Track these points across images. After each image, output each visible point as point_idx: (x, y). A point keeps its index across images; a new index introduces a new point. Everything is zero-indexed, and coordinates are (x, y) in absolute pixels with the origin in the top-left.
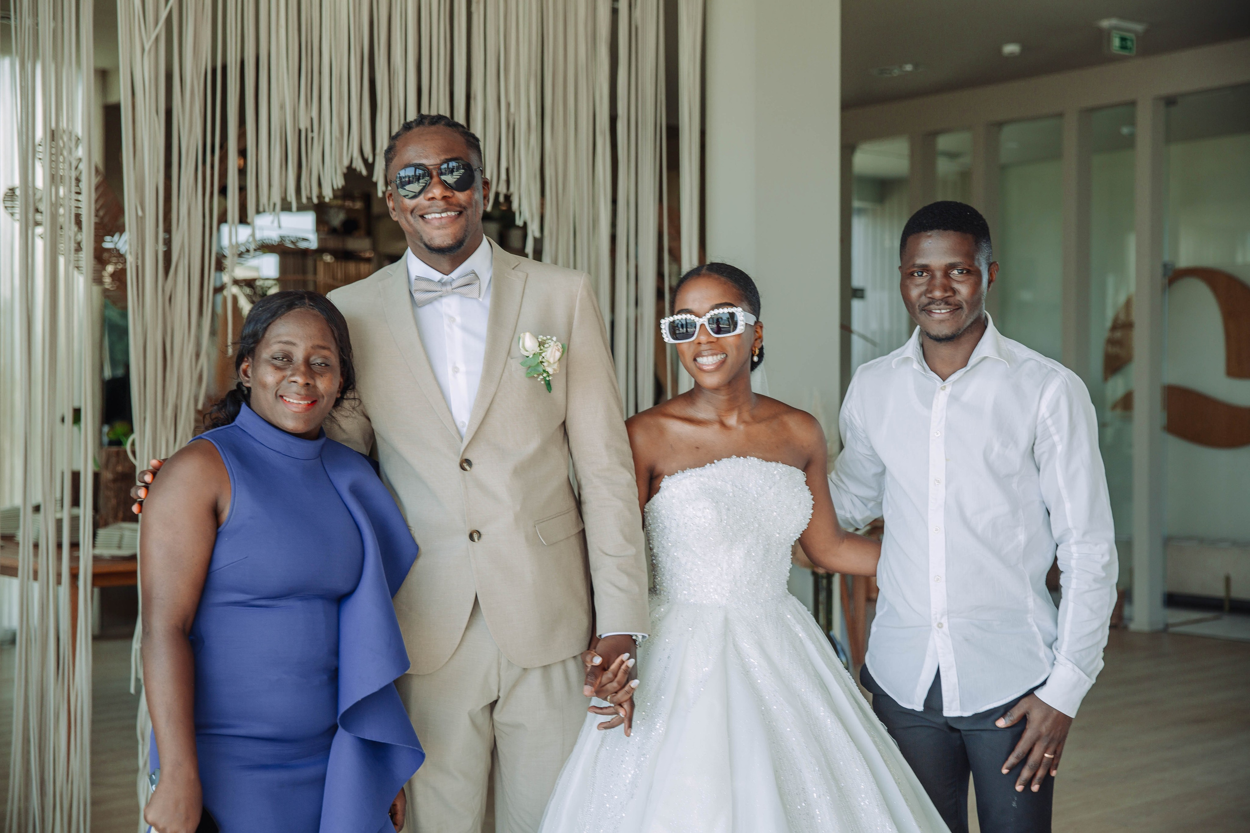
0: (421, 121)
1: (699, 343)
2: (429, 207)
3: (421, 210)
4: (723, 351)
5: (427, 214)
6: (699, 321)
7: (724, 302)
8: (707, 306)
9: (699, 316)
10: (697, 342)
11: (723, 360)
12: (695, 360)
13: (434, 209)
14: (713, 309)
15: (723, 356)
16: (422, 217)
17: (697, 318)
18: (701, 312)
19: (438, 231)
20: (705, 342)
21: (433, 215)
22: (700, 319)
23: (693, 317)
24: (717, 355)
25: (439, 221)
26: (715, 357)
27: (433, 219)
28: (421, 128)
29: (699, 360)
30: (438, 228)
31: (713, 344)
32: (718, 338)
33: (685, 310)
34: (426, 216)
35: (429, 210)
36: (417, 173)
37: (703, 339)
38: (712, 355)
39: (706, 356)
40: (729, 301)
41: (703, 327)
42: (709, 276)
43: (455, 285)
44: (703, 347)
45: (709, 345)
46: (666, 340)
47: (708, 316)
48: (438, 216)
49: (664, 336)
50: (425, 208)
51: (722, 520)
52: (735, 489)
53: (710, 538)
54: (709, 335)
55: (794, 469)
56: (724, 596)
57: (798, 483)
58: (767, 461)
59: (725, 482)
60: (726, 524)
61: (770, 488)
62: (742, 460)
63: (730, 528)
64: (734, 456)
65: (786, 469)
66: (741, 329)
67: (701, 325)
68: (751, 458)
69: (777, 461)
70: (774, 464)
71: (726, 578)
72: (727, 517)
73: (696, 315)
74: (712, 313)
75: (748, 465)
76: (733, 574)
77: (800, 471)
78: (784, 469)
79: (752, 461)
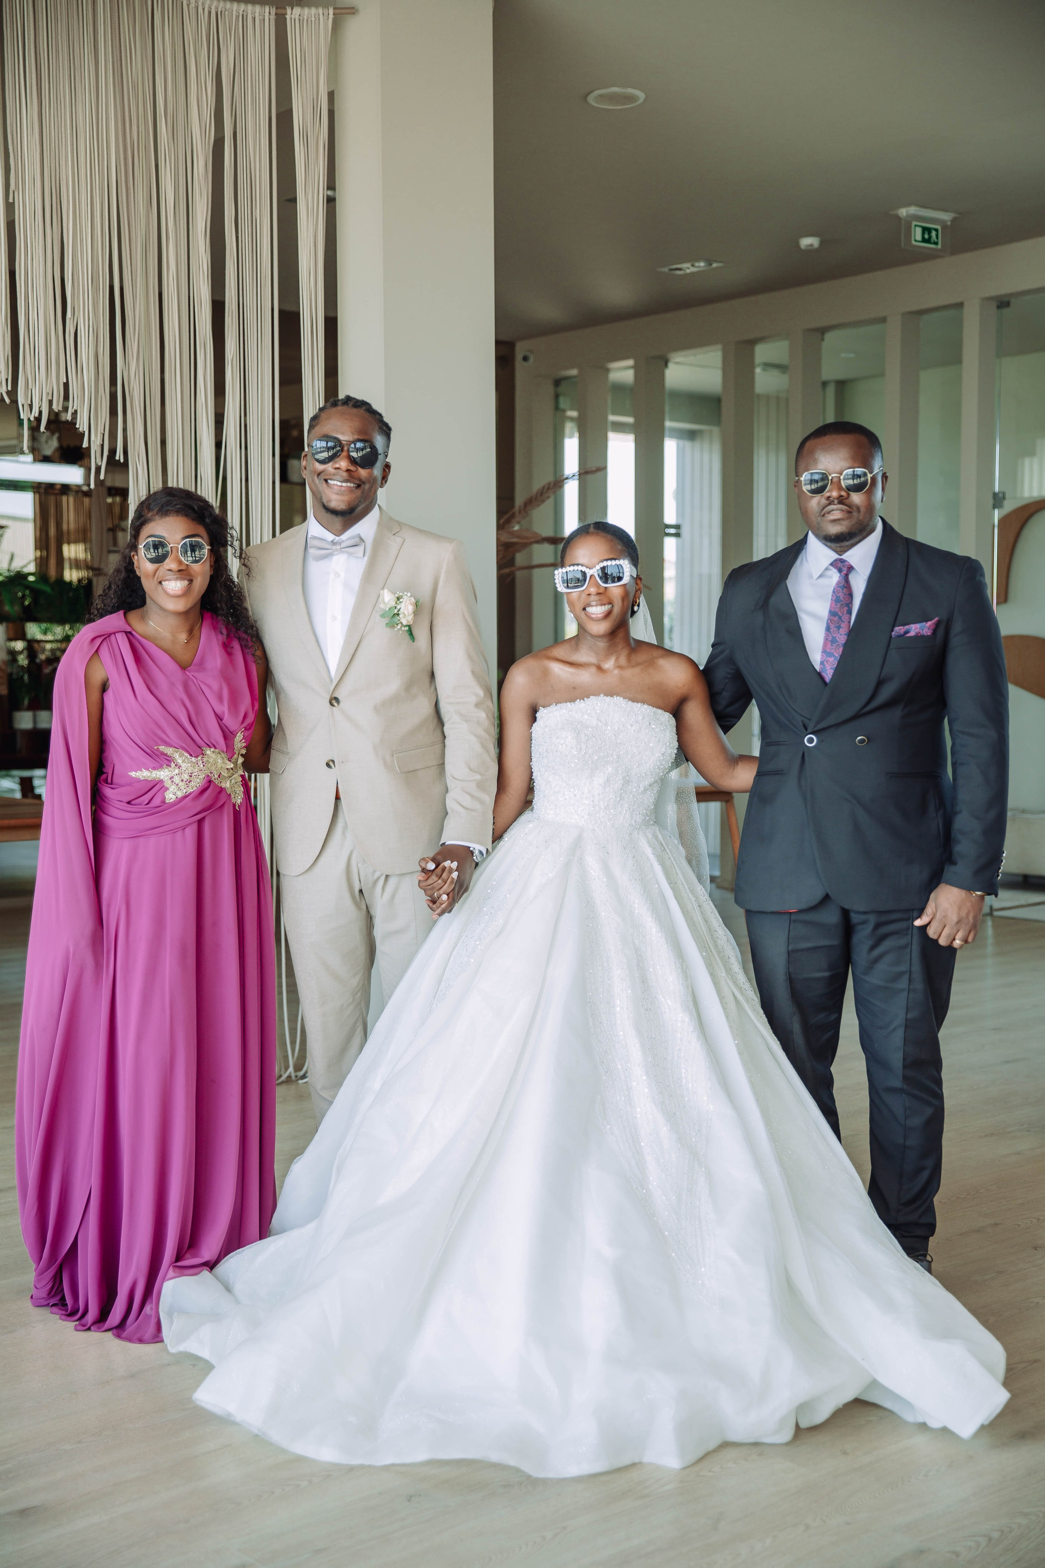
0: (347, 401)
1: (589, 595)
2: (334, 475)
3: (327, 475)
4: (610, 603)
5: (331, 479)
6: (589, 572)
7: (611, 555)
8: (595, 560)
9: (590, 569)
10: (588, 592)
11: (610, 610)
12: (584, 609)
13: (338, 477)
14: (602, 561)
15: (610, 606)
16: (326, 481)
17: (588, 569)
18: (590, 564)
19: (337, 496)
20: (595, 593)
21: (335, 482)
22: (591, 571)
23: (584, 569)
24: (605, 605)
25: (339, 488)
26: (603, 607)
27: (334, 484)
28: (345, 407)
29: (587, 609)
30: (337, 494)
31: (601, 595)
32: (606, 588)
33: (576, 562)
34: (329, 481)
35: (334, 477)
36: (328, 445)
37: (593, 590)
38: (601, 605)
39: (596, 606)
40: (615, 557)
41: (593, 577)
42: (597, 534)
43: (343, 545)
44: (593, 598)
45: (598, 596)
46: (559, 589)
47: (598, 567)
48: (339, 484)
49: (558, 585)
50: (330, 475)
51: (581, 749)
52: (599, 723)
53: (572, 765)
54: (598, 586)
55: (660, 711)
56: (583, 817)
57: (661, 724)
58: (633, 701)
59: (591, 717)
60: (585, 753)
61: (632, 726)
62: (608, 699)
63: (589, 757)
64: (602, 695)
65: (650, 710)
66: (626, 579)
67: (591, 576)
68: (618, 698)
69: (643, 702)
70: (639, 705)
71: (586, 802)
72: (586, 747)
73: (587, 567)
74: (601, 565)
75: (614, 703)
76: (592, 799)
77: (668, 713)
78: (649, 710)
79: (618, 700)
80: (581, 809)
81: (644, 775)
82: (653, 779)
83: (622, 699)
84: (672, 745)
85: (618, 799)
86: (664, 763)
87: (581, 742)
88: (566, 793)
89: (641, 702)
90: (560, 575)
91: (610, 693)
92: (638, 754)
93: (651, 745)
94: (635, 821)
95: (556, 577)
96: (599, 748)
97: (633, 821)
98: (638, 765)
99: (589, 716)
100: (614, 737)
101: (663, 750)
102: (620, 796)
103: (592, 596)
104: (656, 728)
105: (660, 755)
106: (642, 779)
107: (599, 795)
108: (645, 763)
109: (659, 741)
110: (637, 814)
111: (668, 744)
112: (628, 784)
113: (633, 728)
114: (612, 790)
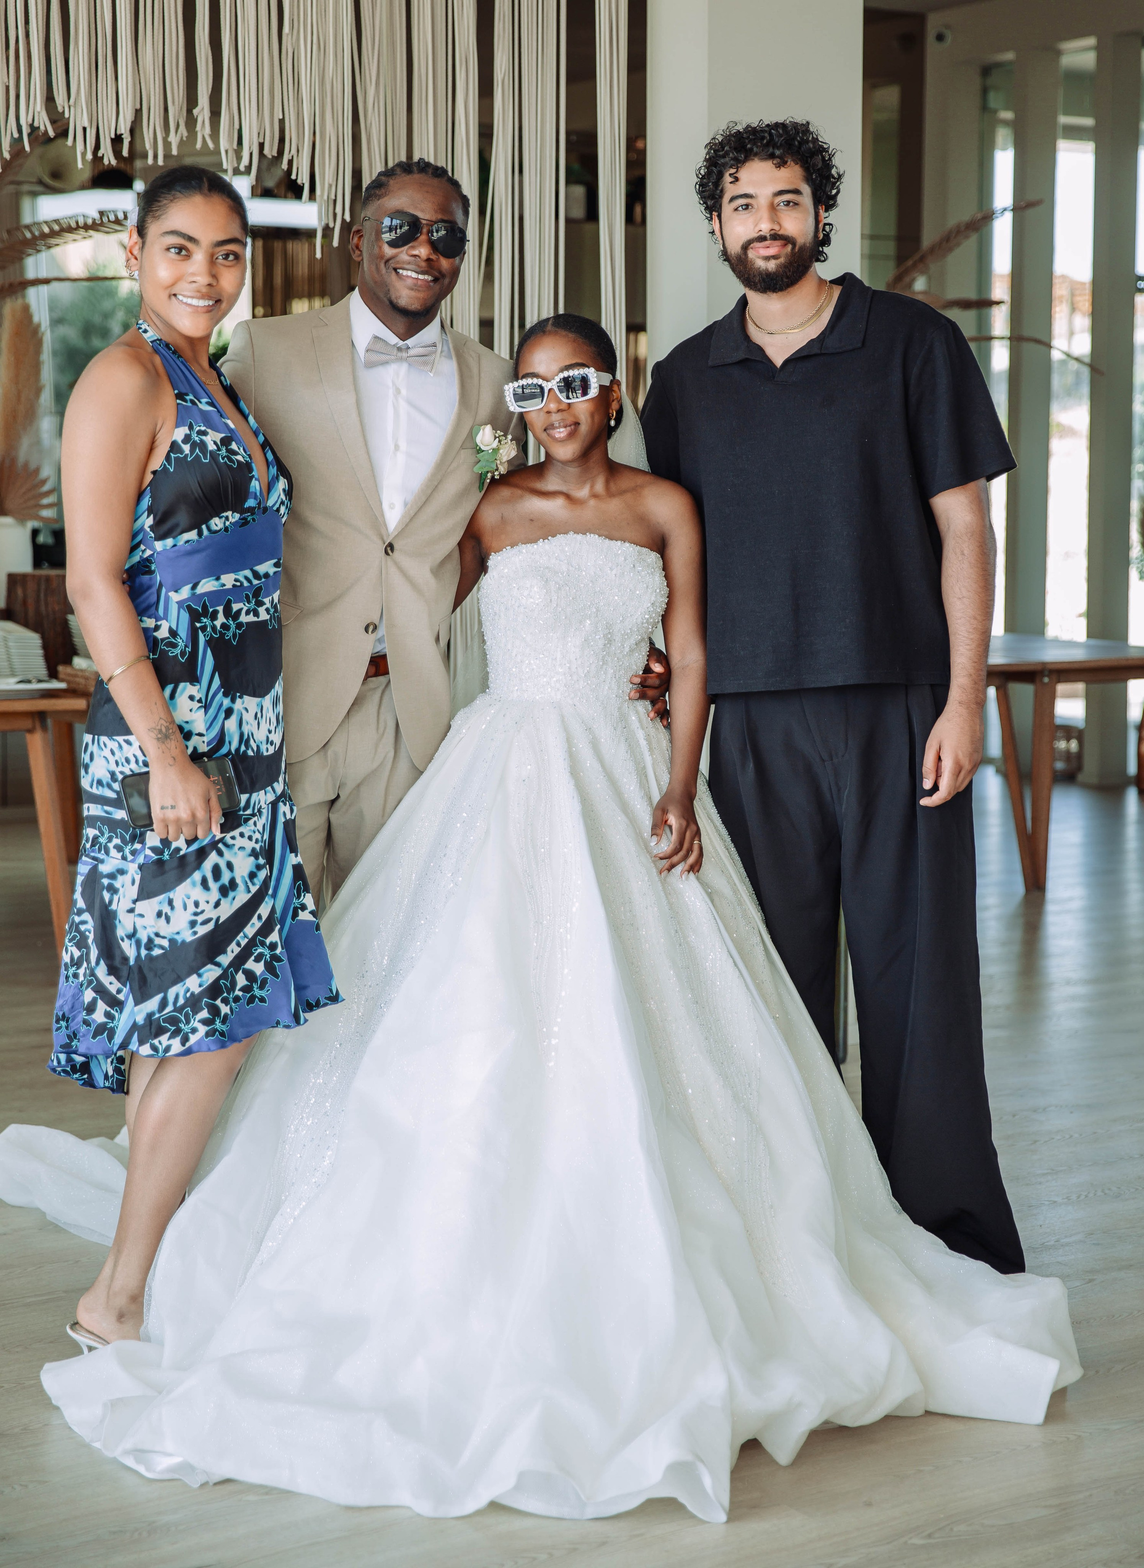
1: (548, 412)
2: (409, 263)
3: (397, 263)
4: (576, 420)
5: (402, 269)
6: (547, 386)
7: (574, 362)
8: (555, 367)
9: (547, 381)
10: (545, 410)
11: (575, 430)
12: (546, 429)
13: (413, 267)
14: (562, 371)
15: (576, 424)
16: (396, 270)
17: (545, 382)
18: (548, 375)
19: (410, 291)
20: (556, 411)
21: (409, 273)
22: (549, 383)
23: (540, 382)
25: (414, 281)
27: (407, 276)
29: (550, 429)
30: (411, 288)
31: (564, 412)
32: (569, 404)
33: (531, 373)
34: (400, 271)
35: (407, 267)
37: (553, 406)
39: (559, 426)
40: (579, 362)
41: (552, 391)
42: (556, 333)
43: (410, 353)
45: (560, 414)
46: (510, 409)
47: (557, 379)
48: (414, 275)
49: (509, 404)
50: (402, 263)
51: (551, 600)
52: (571, 568)
53: (540, 621)
54: (559, 401)
55: (645, 550)
56: (558, 690)
57: (648, 566)
58: (612, 539)
59: (560, 560)
60: (557, 605)
61: (611, 569)
62: (580, 537)
63: (562, 610)
64: (572, 533)
65: (634, 549)
66: (593, 392)
67: (550, 390)
68: (592, 535)
69: (624, 540)
70: (619, 543)
71: (560, 670)
72: (558, 597)
73: (544, 379)
74: (561, 376)
75: (587, 542)
76: (568, 665)
77: (655, 553)
78: (631, 549)
79: (593, 538)
80: (555, 679)
81: (629, 631)
82: (640, 637)
83: (597, 536)
84: (663, 593)
85: (601, 663)
86: (654, 615)
87: (550, 592)
88: (532, 662)
89: (622, 540)
90: (511, 390)
91: (583, 530)
92: (623, 604)
93: (638, 592)
94: (623, 692)
95: (507, 393)
96: (573, 599)
97: (621, 691)
98: (623, 619)
99: (557, 559)
100: (591, 585)
101: (653, 598)
102: (603, 660)
103: (554, 415)
104: (642, 571)
105: (649, 605)
106: (626, 637)
107: (576, 659)
108: (631, 616)
109: (647, 587)
110: (624, 682)
111: (658, 591)
112: (610, 644)
113: (614, 572)
114: (592, 652)
